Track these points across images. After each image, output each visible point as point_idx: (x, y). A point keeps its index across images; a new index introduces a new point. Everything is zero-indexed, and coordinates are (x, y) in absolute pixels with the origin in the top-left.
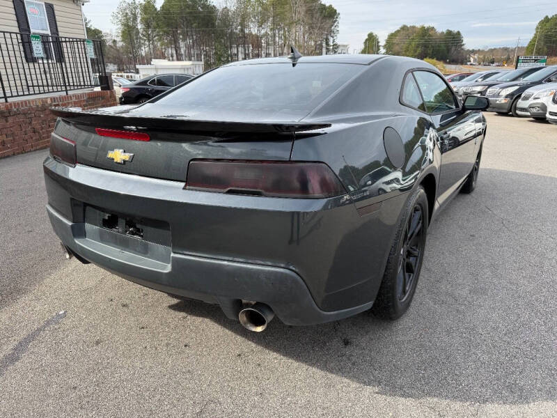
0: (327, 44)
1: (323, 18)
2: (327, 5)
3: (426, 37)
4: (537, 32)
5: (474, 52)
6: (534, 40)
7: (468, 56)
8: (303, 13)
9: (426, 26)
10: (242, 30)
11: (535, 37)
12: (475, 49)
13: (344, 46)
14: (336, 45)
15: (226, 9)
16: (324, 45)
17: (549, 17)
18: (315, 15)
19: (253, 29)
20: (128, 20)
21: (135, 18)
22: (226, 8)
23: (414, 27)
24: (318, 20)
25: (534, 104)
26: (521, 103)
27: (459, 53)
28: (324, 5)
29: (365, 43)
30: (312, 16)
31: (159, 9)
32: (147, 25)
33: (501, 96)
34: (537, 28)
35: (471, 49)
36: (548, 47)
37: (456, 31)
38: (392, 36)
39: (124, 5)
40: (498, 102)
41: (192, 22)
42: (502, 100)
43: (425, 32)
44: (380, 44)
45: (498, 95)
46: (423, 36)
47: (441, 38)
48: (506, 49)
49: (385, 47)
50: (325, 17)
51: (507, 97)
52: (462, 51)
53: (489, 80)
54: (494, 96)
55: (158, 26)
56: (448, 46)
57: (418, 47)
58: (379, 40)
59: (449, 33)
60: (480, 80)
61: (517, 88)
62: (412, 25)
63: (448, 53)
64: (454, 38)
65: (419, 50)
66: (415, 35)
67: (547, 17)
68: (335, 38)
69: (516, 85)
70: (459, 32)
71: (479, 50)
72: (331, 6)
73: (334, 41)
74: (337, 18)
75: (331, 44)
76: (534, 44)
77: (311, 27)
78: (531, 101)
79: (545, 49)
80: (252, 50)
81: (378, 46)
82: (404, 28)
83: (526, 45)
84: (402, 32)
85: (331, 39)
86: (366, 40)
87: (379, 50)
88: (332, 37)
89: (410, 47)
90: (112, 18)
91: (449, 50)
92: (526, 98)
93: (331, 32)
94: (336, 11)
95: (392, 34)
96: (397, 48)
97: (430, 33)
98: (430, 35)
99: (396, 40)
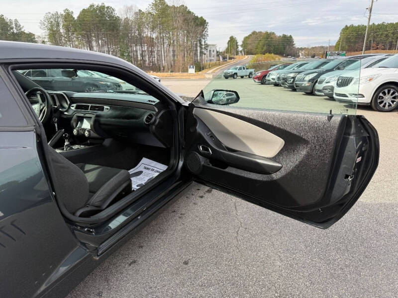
0: (201, 44)
2: (199, 17)
4: (341, 36)
5: (302, 49)
6: (339, 41)
7: (298, 52)
8: (181, 22)
9: (269, 32)
10: (140, 34)
11: (340, 39)
12: (303, 47)
13: (213, 45)
14: (207, 44)
15: (127, 20)
16: (199, 44)
17: (348, 26)
18: (190, 24)
19: (147, 33)
20: (52, 26)
21: (58, 25)
22: (127, 18)
23: (261, 32)
24: (193, 27)
25: (326, 86)
26: (318, 86)
27: (291, 50)
28: (197, 17)
29: (228, 43)
30: (188, 24)
31: (76, 18)
32: (67, 29)
33: (305, 80)
34: (341, 33)
35: (300, 47)
36: (349, 46)
37: (289, 35)
38: (246, 39)
39: (50, 15)
40: (303, 85)
41: (101, 28)
42: (306, 84)
43: (269, 36)
44: (238, 44)
45: (303, 80)
46: (268, 39)
47: (279, 40)
48: (322, 47)
49: (242, 46)
50: (197, 25)
51: (309, 81)
52: (293, 49)
53: (301, 69)
54: (300, 81)
55: (76, 30)
56: (284, 45)
57: (264, 46)
58: (238, 41)
59: (284, 36)
60: (296, 68)
61: (315, 74)
63: (284, 49)
64: (288, 40)
65: (265, 48)
66: (261, 38)
67: (347, 26)
68: (206, 39)
69: (316, 72)
70: (290, 36)
71: (305, 48)
72: (202, 17)
73: (205, 42)
74: (206, 25)
75: (204, 44)
76: (339, 44)
77: (188, 32)
78: (324, 85)
79: (347, 47)
80: (148, 48)
81: (237, 46)
82: (254, 33)
83: (334, 45)
84: (253, 36)
85: (203, 41)
86: (229, 41)
87: (238, 48)
88: (204, 39)
89: (259, 46)
90: (40, 25)
91: (285, 48)
92: (321, 82)
93: (202, 36)
94: (205, 21)
95: (246, 37)
96: (250, 47)
97: (272, 36)
98: (272, 38)
99: (249, 41)
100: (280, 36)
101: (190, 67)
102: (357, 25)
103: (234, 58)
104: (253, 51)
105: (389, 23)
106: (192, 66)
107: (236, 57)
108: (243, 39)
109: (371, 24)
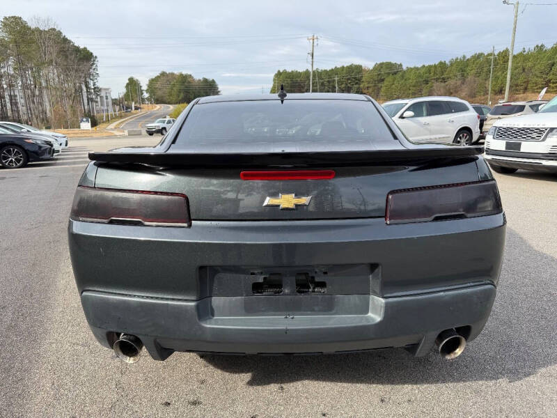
0: (87, 87)
1: (79, 61)
2: (82, 47)
3: (186, 84)
4: (275, 83)
8: (55, 54)
9: (184, 73)
13: (106, 89)
14: (97, 88)
16: (84, 87)
17: (281, 71)
18: (70, 57)
23: (172, 74)
24: (74, 62)
28: (78, 48)
29: (127, 87)
30: (67, 57)
34: (274, 80)
37: (211, 79)
38: (152, 82)
43: (184, 79)
44: (142, 88)
46: (184, 83)
47: (199, 85)
49: (147, 91)
50: (81, 59)
57: (180, 92)
58: (141, 85)
59: (206, 80)
62: (171, 72)
64: (210, 85)
65: (182, 95)
66: (175, 81)
68: (95, 81)
70: (213, 80)
72: (85, 48)
73: (94, 85)
74: (94, 61)
75: (92, 87)
81: (141, 91)
82: (163, 74)
84: (162, 78)
85: (91, 82)
86: (127, 84)
87: (142, 94)
88: (93, 80)
89: (173, 92)
93: (89, 75)
94: (92, 54)
95: (153, 80)
96: (159, 93)
97: (189, 80)
98: (189, 82)
99: (158, 85)
100: (200, 80)
101: (82, 121)
102: (290, 71)
103: (140, 108)
104: (165, 99)
105: (323, 69)
106: (84, 119)
107: (142, 106)
108: (147, 83)
109: (314, 69)
